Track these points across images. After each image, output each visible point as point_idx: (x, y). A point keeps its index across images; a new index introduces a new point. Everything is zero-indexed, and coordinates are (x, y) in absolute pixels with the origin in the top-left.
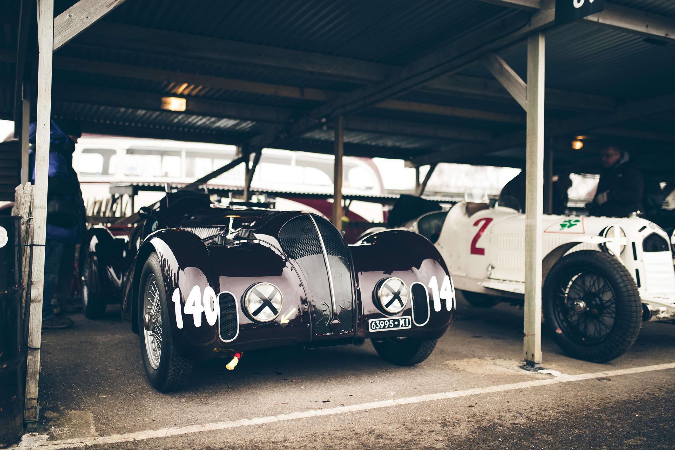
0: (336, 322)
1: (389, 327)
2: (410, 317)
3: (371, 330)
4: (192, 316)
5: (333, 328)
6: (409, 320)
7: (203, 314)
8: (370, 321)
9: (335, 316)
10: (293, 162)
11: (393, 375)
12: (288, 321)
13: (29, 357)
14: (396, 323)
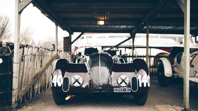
0: (100, 88)
1: (121, 91)
2: (130, 88)
3: (114, 92)
4: (54, 83)
5: (99, 90)
6: (129, 89)
7: (57, 83)
8: (114, 89)
9: (100, 86)
10: (160, 37)
11: (126, 107)
12: (85, 87)
13: (13, 91)
14: (124, 90)
